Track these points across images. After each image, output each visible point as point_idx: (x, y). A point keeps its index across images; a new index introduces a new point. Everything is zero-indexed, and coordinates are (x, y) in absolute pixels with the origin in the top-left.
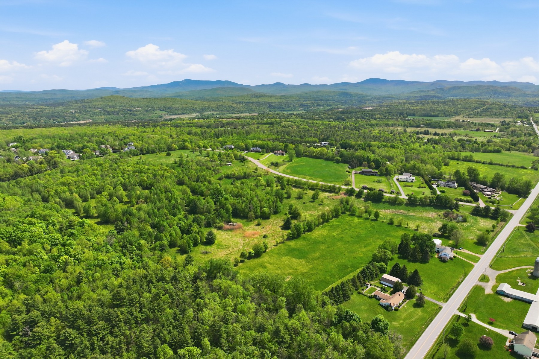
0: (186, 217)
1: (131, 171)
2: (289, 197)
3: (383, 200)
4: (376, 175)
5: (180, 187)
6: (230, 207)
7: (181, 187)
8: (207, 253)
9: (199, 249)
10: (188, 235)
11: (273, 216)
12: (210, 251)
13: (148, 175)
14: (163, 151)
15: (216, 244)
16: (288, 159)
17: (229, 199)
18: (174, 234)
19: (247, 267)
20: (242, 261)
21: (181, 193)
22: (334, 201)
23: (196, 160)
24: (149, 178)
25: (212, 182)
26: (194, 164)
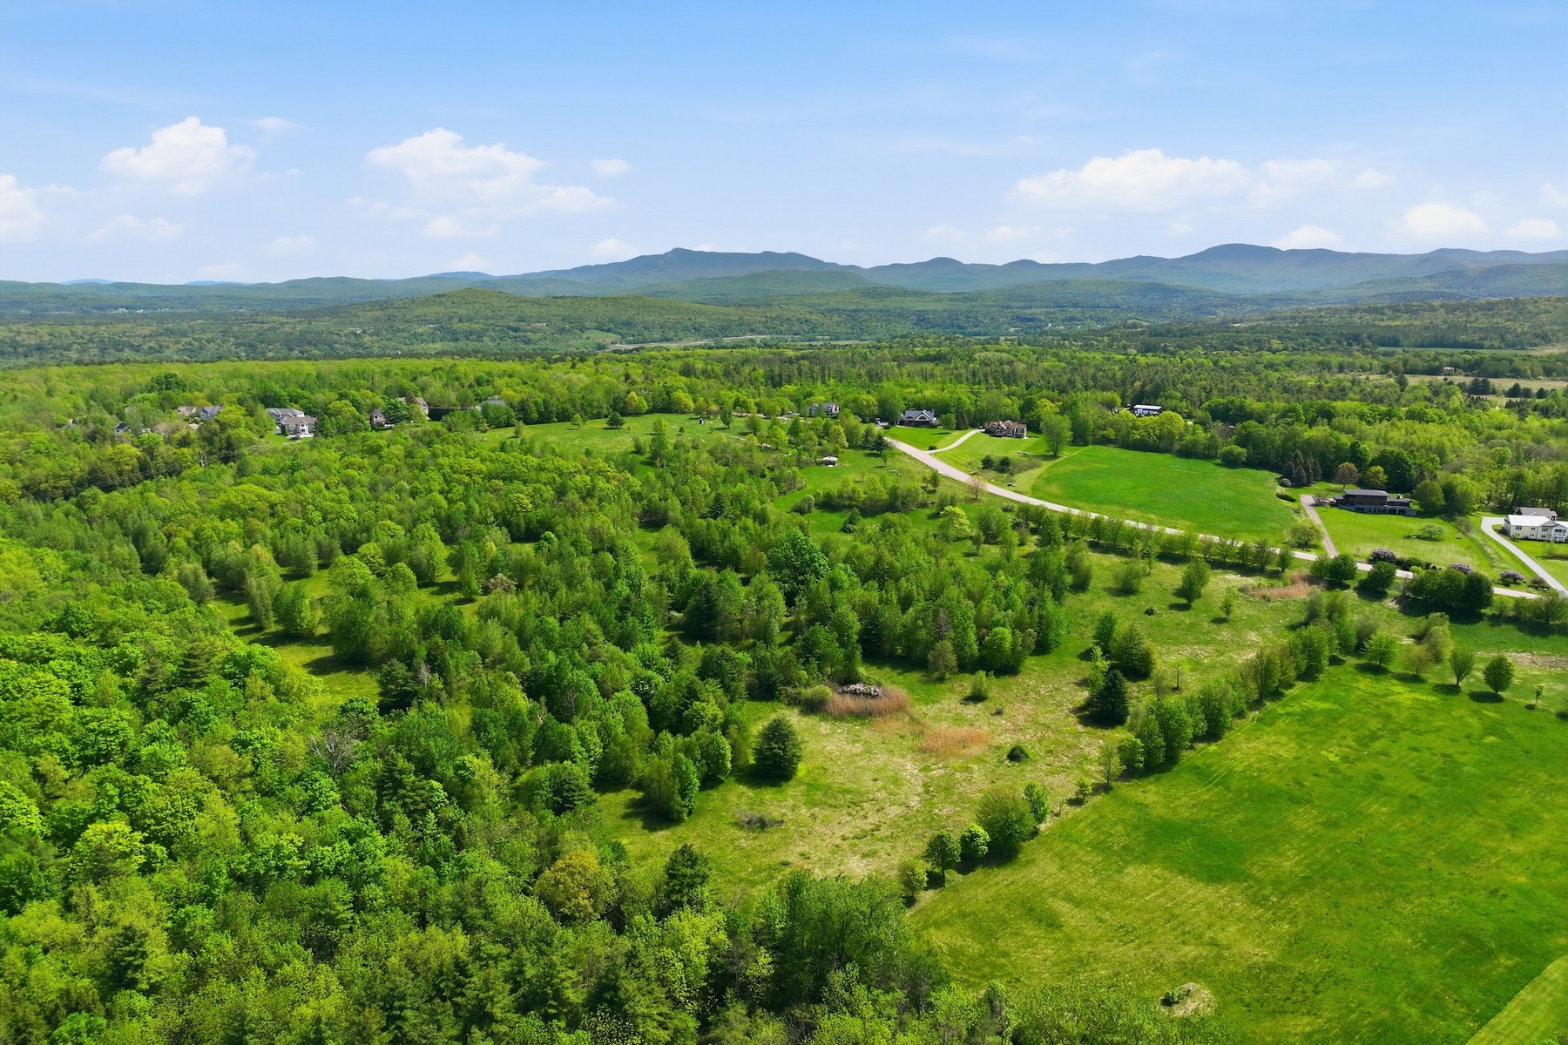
0: (672, 653)
1: (479, 473)
2: (1081, 585)
3: (1487, 611)
4: (1402, 513)
5: (652, 538)
6: (853, 617)
7: (655, 534)
8: (762, 824)
9: (725, 801)
10: (680, 738)
11: (1030, 661)
12: (776, 815)
13: (535, 490)
14: (598, 416)
15: (801, 782)
16: (1043, 450)
17: (846, 585)
18: (620, 729)
19: (964, 916)
20: (935, 881)
21: (653, 558)
22: (1274, 610)
23: (710, 446)
24: (539, 501)
25: (773, 518)
26: (705, 455)
